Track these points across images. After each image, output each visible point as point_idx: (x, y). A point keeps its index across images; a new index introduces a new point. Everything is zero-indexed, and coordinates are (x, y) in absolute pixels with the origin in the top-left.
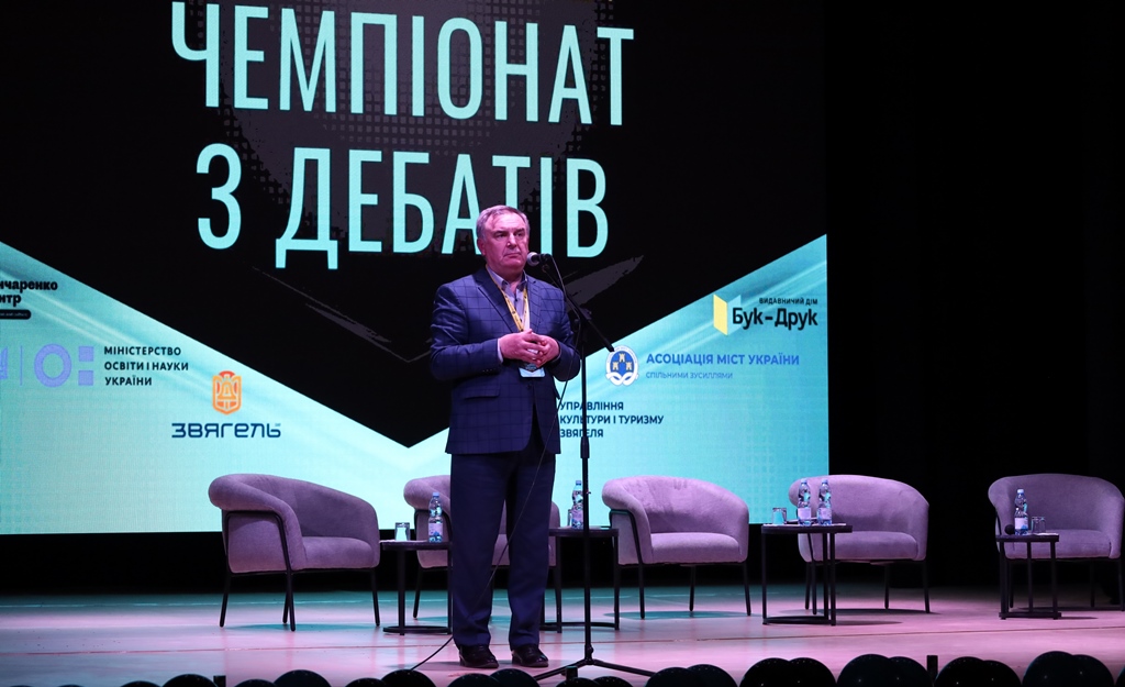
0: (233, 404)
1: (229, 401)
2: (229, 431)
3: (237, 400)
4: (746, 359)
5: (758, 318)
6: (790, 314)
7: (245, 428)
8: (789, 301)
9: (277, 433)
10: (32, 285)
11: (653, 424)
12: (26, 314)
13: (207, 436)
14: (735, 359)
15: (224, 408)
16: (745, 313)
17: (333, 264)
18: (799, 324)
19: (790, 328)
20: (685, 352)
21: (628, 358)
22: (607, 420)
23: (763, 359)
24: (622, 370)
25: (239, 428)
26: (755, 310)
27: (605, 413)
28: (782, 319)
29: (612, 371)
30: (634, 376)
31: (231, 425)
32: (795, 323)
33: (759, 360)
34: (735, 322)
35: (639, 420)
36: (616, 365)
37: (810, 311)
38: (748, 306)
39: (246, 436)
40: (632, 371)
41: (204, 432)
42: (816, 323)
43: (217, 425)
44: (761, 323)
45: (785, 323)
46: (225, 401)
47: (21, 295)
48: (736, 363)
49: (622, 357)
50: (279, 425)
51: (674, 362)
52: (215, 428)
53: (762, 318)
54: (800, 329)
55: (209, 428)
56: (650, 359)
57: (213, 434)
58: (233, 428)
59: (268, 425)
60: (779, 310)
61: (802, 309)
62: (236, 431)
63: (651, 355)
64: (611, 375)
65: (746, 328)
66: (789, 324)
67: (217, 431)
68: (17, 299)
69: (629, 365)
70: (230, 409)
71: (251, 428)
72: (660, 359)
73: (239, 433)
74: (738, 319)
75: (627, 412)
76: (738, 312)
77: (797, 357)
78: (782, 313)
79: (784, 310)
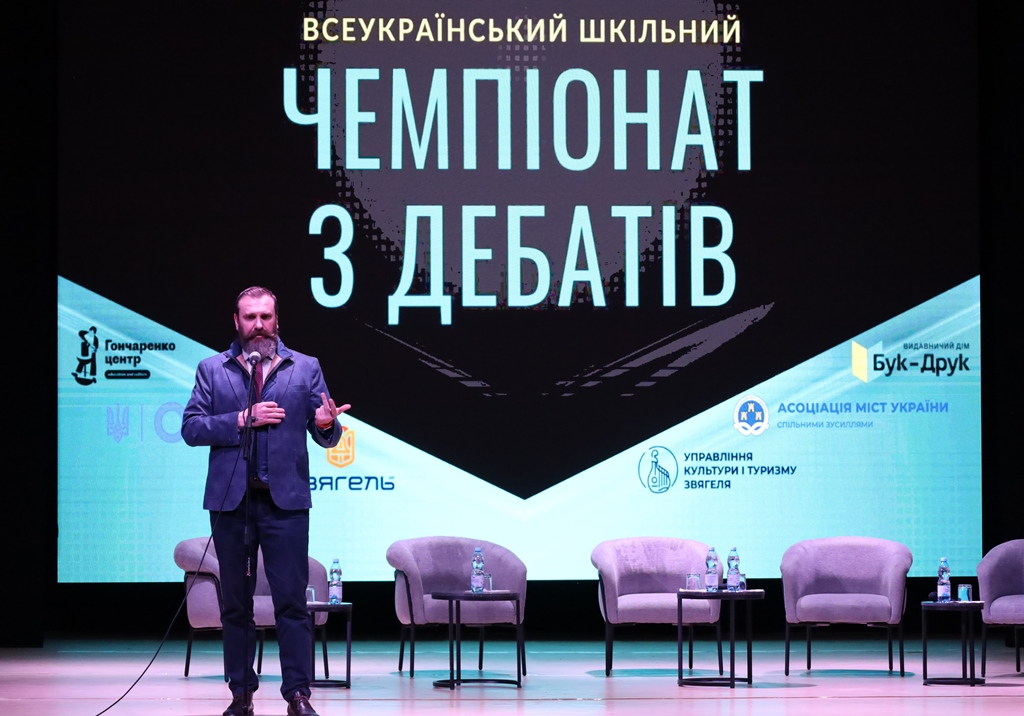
0: (347, 457)
1: (343, 455)
2: (343, 484)
3: (350, 454)
4: (889, 408)
5: (901, 365)
6: (938, 360)
7: (359, 481)
8: (937, 346)
9: (391, 486)
10: (150, 346)
11: (785, 475)
12: (146, 374)
13: (321, 489)
14: (876, 407)
15: (338, 462)
16: (887, 360)
17: (446, 318)
18: (948, 370)
19: (938, 374)
20: (820, 401)
21: (758, 408)
22: (735, 471)
23: (907, 407)
24: (751, 420)
25: (353, 481)
26: (899, 356)
27: (733, 464)
28: (928, 365)
29: (740, 421)
30: (764, 426)
31: (345, 478)
32: (944, 369)
33: (903, 408)
34: (876, 369)
35: (770, 471)
36: (744, 415)
37: (961, 356)
38: (890, 353)
39: (360, 489)
40: (762, 421)
41: (319, 485)
42: (967, 369)
43: (331, 478)
44: (905, 369)
45: (932, 369)
46: (339, 455)
47: (141, 356)
48: (877, 411)
49: (751, 407)
50: (392, 478)
51: (808, 411)
52: (329, 481)
53: (907, 364)
54: (950, 375)
55: (323, 481)
56: (782, 408)
57: (327, 488)
58: (347, 481)
59: (382, 478)
60: (926, 356)
61: (953, 354)
62: (350, 483)
63: (782, 405)
64: (739, 425)
65: (888, 375)
66: (937, 370)
67: (331, 484)
68: (137, 360)
69: (758, 415)
70: (343, 462)
71: (365, 481)
72: (792, 408)
73: (353, 486)
74: (879, 366)
75: (756, 462)
76: (879, 359)
77: (946, 405)
78: (929, 359)
79: (932, 356)
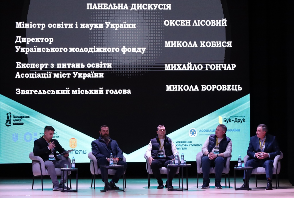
0: (75, 146)
1: (74, 145)
2: (74, 152)
3: (75, 145)
5: (230, 121)
6: (238, 120)
7: (77, 151)
8: (238, 117)
9: (86, 153)
11: (199, 146)
15: (72, 147)
16: (227, 120)
18: (241, 122)
19: (238, 123)
20: (209, 129)
21: (194, 131)
22: (188, 145)
23: (230, 130)
24: (193, 134)
25: (76, 151)
26: (229, 119)
28: (236, 121)
29: (190, 134)
30: (196, 135)
32: (239, 122)
34: (224, 122)
35: (196, 145)
36: (191, 132)
37: (243, 119)
38: (227, 118)
40: (196, 134)
42: (245, 121)
44: (231, 122)
45: (237, 122)
49: (193, 131)
50: (86, 150)
51: (206, 131)
53: (231, 121)
54: (241, 123)
56: (200, 131)
59: (83, 151)
60: (235, 119)
61: (241, 118)
62: (76, 152)
63: (200, 130)
65: (227, 123)
66: (238, 122)
69: (195, 132)
71: (79, 152)
72: (203, 131)
73: (76, 153)
74: (225, 121)
75: (192, 143)
76: (225, 119)
77: (239, 130)
78: (236, 119)
79: (237, 119)
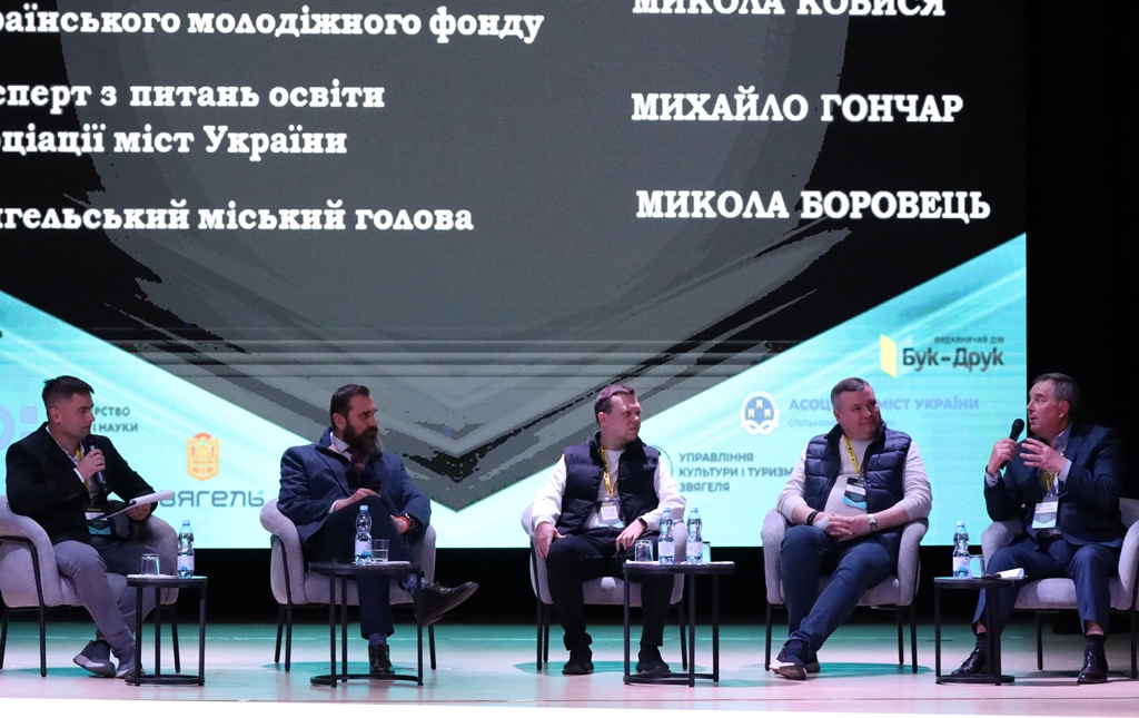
0: (209, 470)
1: (205, 467)
2: (206, 500)
3: (214, 465)
4: (912, 404)
5: (932, 360)
6: (972, 354)
7: (223, 496)
8: (969, 340)
9: (259, 502)
13: (180, 505)
14: (898, 404)
15: (200, 475)
16: (917, 354)
18: (982, 365)
19: (971, 370)
21: (767, 404)
22: (733, 472)
23: (932, 404)
24: (759, 417)
25: (217, 496)
26: (930, 350)
27: (732, 465)
28: (961, 360)
29: (747, 418)
30: (773, 424)
31: (207, 492)
32: (978, 363)
33: (928, 404)
34: (905, 363)
35: (773, 472)
36: (751, 412)
37: (995, 350)
38: (920, 344)
39: (225, 505)
40: (772, 418)
41: (178, 501)
42: (1001, 363)
43: (191, 493)
44: (936, 363)
45: (964, 363)
46: (201, 467)
48: (898, 408)
49: (759, 404)
50: (262, 492)
51: (823, 408)
52: (189, 496)
53: (938, 358)
54: (983, 370)
55: (183, 496)
56: (794, 405)
57: (187, 503)
58: (209, 497)
59: (250, 493)
60: (958, 350)
61: (986, 349)
62: (214, 499)
63: (794, 401)
64: (745, 423)
65: (918, 370)
66: (968, 363)
67: (192, 499)
69: (767, 412)
70: (206, 475)
71: (230, 497)
72: (805, 404)
73: (217, 502)
74: (909, 360)
75: (758, 463)
76: (909, 353)
77: (976, 401)
78: (961, 353)
79: (964, 350)
